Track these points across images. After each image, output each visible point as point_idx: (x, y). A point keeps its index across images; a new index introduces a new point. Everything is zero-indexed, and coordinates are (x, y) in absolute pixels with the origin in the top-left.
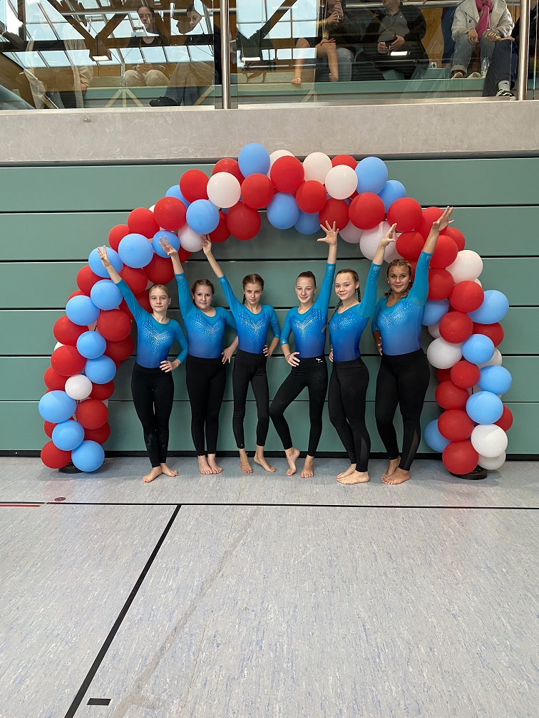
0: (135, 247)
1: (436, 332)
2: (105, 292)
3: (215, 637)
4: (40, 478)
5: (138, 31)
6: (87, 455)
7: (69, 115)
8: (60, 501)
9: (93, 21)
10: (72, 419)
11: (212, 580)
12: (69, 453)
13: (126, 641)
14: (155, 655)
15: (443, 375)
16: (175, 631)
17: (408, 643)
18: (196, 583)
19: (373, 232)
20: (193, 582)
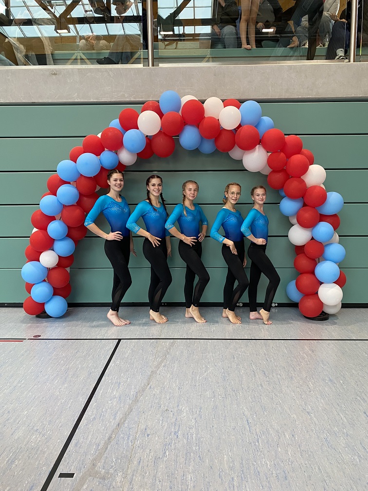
0: (88, 163)
1: (294, 221)
2: (67, 193)
3: (146, 429)
4: (22, 322)
5: (88, 13)
6: (55, 306)
7: (41, 70)
8: (37, 338)
9: (57, 5)
10: (44, 281)
11: (143, 391)
12: (43, 304)
13: (84, 433)
14: (105, 443)
15: (299, 250)
16: (118, 426)
17: (278, 431)
18: (132, 393)
19: (252, 152)
20: (130, 392)
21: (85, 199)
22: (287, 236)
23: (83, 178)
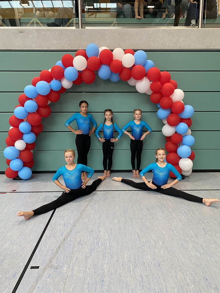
0: (43, 87)
1: (165, 122)
2: (30, 105)
3: (80, 241)
4: (5, 182)
6: (25, 173)
7: (13, 29)
8: (14, 191)
10: (18, 158)
11: (78, 220)
12: (17, 172)
13: (45, 244)
14: (57, 249)
15: (168, 139)
16: (64, 240)
17: (155, 241)
18: (72, 222)
19: (141, 81)
20: (71, 221)
21: (41, 109)
22: (161, 131)
23: (40, 96)
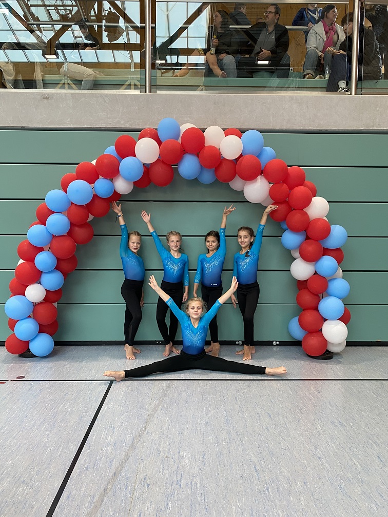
0: (80, 190)
1: (296, 254)
2: (58, 222)
3: (145, 479)
4: (4, 362)
5: (78, 39)
6: (40, 345)
7: (32, 93)
8: (20, 379)
9: (44, 30)
10: (29, 317)
11: (140, 436)
12: (27, 343)
13: (77, 484)
14: (101, 494)
15: (302, 285)
16: (115, 475)
17: (288, 479)
18: (128, 439)
19: (254, 182)
20: (126, 438)
21: (76, 229)
22: (290, 271)
23: (73, 206)
